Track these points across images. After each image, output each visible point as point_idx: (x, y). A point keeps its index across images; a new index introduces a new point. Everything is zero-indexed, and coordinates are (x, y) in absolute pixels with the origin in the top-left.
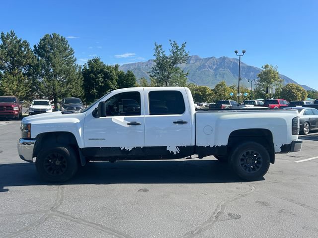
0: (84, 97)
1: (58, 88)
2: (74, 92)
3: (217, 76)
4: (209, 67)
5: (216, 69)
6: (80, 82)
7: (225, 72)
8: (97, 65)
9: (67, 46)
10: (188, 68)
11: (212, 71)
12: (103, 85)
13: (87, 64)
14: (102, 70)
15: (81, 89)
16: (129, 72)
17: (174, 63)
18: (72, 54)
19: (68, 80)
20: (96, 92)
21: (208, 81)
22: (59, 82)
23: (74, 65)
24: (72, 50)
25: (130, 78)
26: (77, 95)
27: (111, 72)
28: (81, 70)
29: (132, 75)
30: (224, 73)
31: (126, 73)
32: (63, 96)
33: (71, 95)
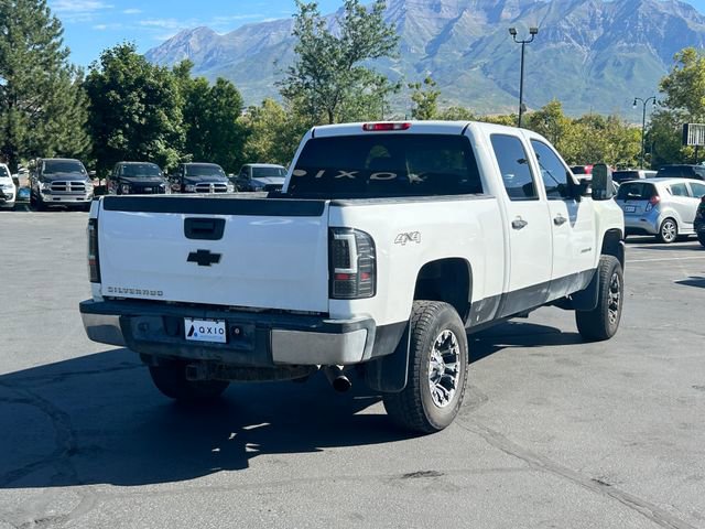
0: (91, 156)
1: (21, 131)
2: (63, 143)
3: (605, 71)
4: (575, 36)
5: (601, 45)
6: (81, 115)
7: (635, 55)
8: (127, 64)
9: (44, 12)
10: (492, 38)
11: (584, 50)
12: (143, 122)
13: (100, 61)
14: (140, 81)
15: (83, 133)
16: (220, 82)
17: (353, 56)
18: (58, 35)
19: (49, 109)
20: (124, 143)
21: (568, 90)
22: (23, 115)
23: (63, 66)
24: (57, 24)
25: (223, 101)
26: (72, 151)
27: (165, 86)
28: (84, 80)
29: (232, 92)
30: (632, 62)
31: (212, 84)
32: (34, 152)
33: (56, 149)
